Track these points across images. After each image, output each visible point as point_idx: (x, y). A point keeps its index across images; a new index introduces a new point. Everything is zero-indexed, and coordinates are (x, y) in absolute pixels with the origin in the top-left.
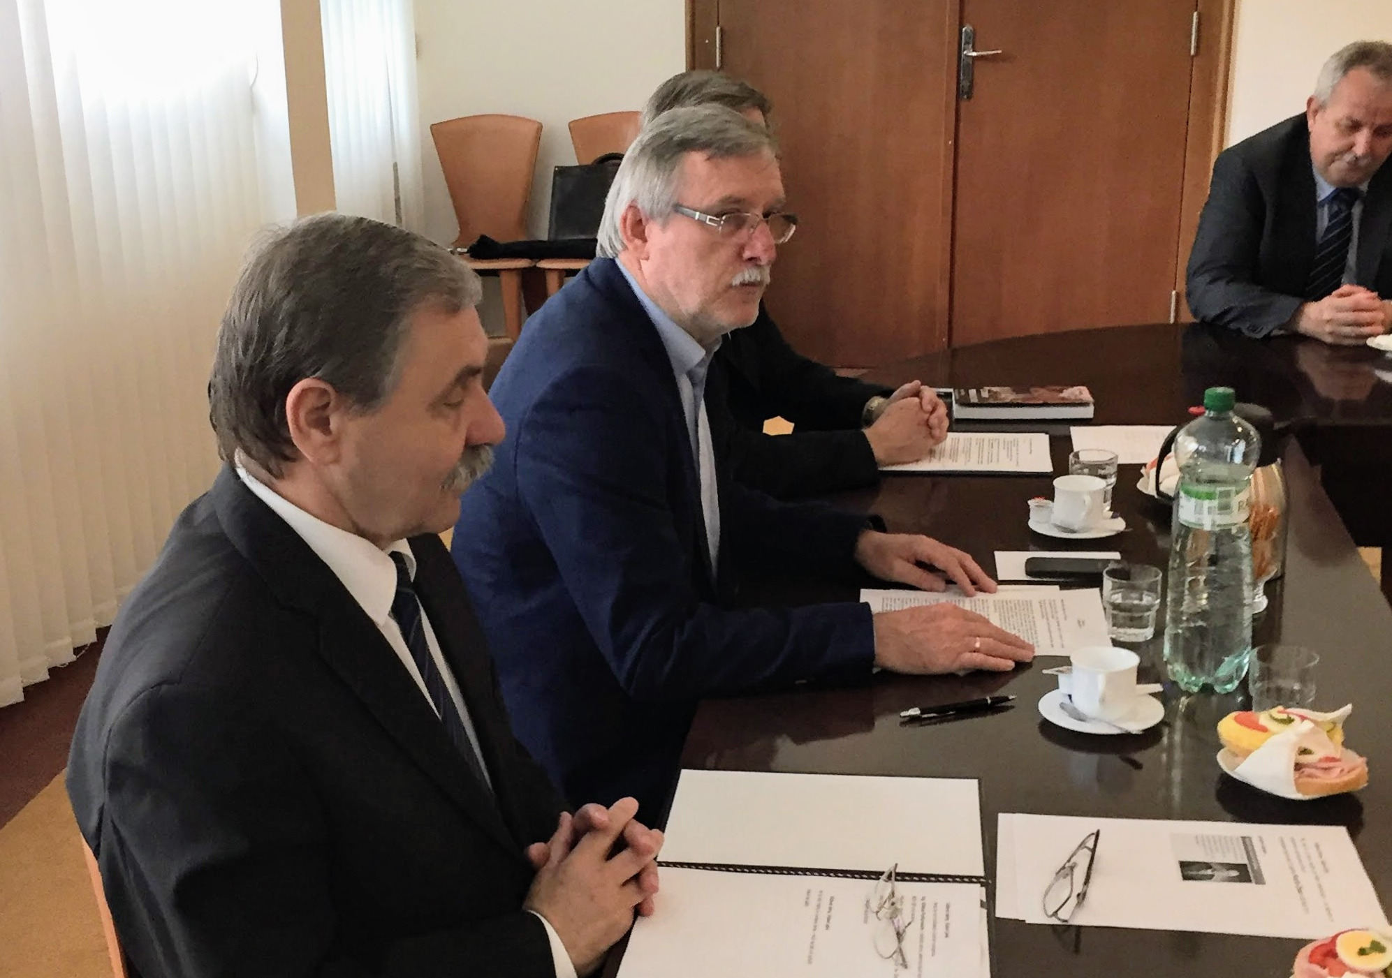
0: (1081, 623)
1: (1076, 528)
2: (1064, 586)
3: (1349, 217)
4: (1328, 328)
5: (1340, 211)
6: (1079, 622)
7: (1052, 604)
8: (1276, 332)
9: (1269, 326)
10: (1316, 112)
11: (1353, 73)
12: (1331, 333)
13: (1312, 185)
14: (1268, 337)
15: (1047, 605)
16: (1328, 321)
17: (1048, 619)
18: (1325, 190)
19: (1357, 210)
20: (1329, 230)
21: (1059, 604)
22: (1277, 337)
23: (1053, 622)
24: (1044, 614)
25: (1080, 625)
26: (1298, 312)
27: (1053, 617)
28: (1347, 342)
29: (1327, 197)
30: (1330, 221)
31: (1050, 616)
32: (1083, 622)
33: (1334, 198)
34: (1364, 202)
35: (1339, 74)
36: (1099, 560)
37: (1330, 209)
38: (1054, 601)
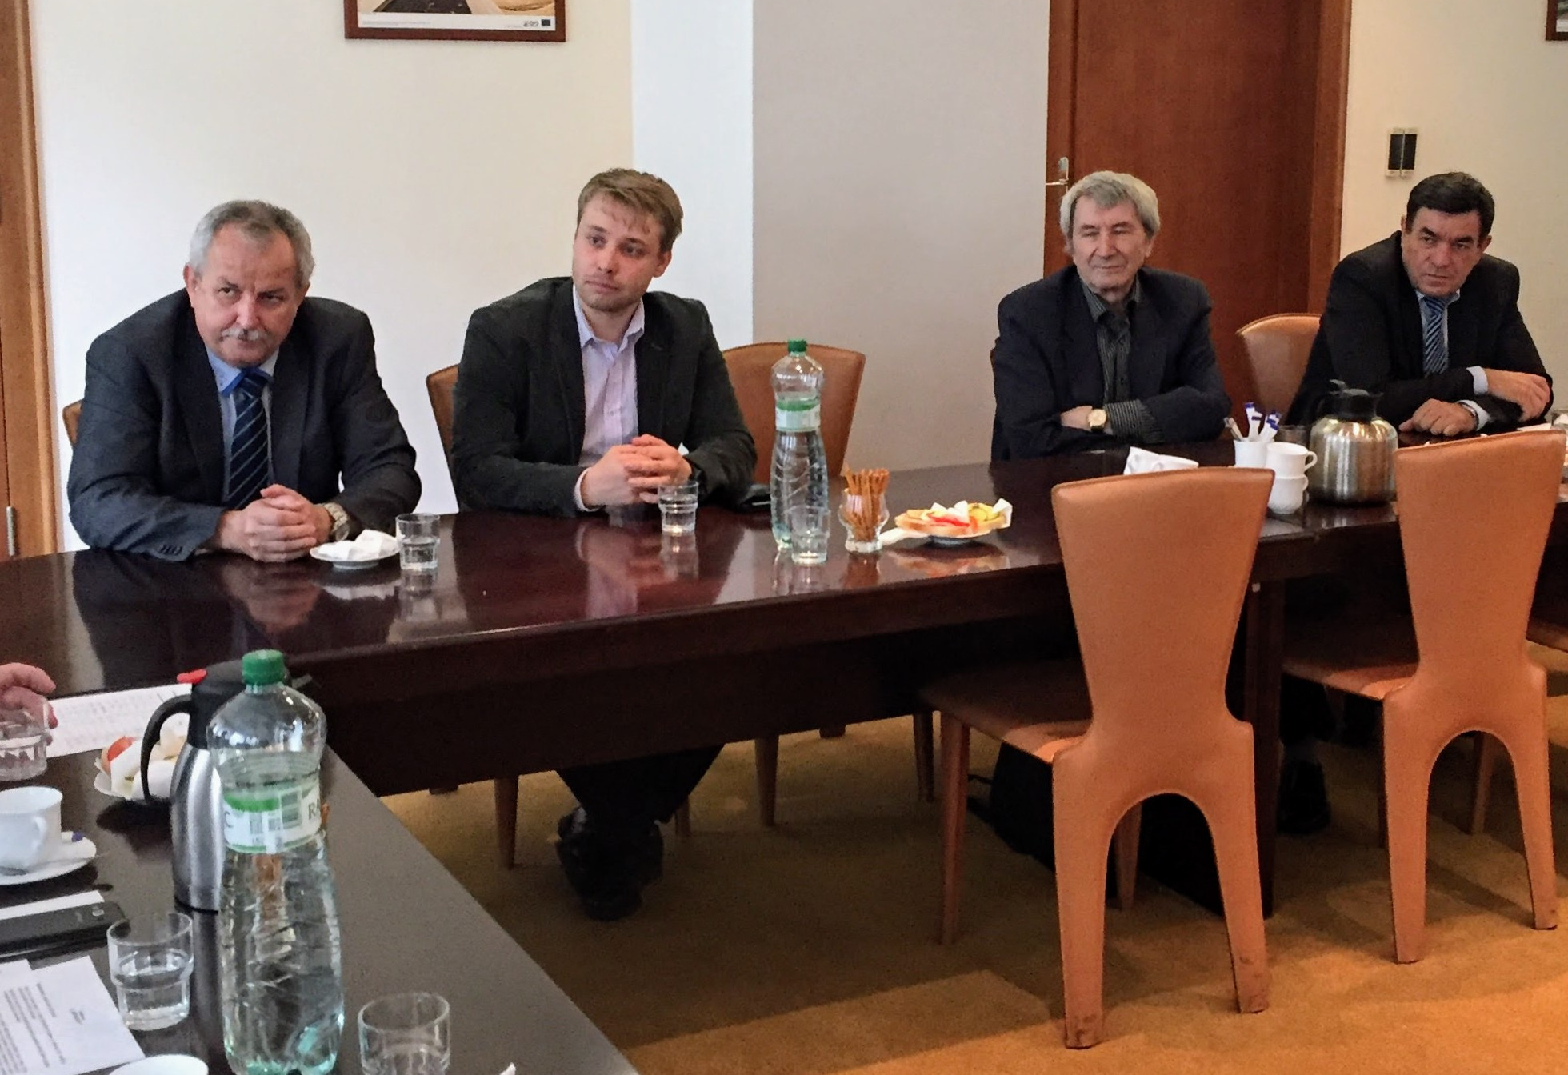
0: (79, 1016)
1: (26, 865)
2: (35, 960)
3: (260, 405)
4: (252, 543)
5: (247, 401)
6: (74, 1014)
7: (24, 992)
8: (198, 552)
9: (188, 546)
10: (195, 282)
11: (223, 232)
12: (256, 548)
13: (209, 373)
14: (192, 559)
15: (18, 994)
16: (253, 535)
17: (26, 1021)
18: (227, 376)
19: (266, 398)
20: (239, 425)
21: (35, 992)
22: (201, 556)
23: (36, 1024)
24: (19, 1016)
25: (78, 1020)
26: (219, 525)
27: (33, 1017)
28: (274, 558)
29: (231, 384)
30: (238, 413)
31: (28, 1016)
32: (82, 1014)
33: (239, 385)
34: (272, 389)
35: (209, 235)
36: (77, 908)
37: (236, 398)
38: (27, 989)
